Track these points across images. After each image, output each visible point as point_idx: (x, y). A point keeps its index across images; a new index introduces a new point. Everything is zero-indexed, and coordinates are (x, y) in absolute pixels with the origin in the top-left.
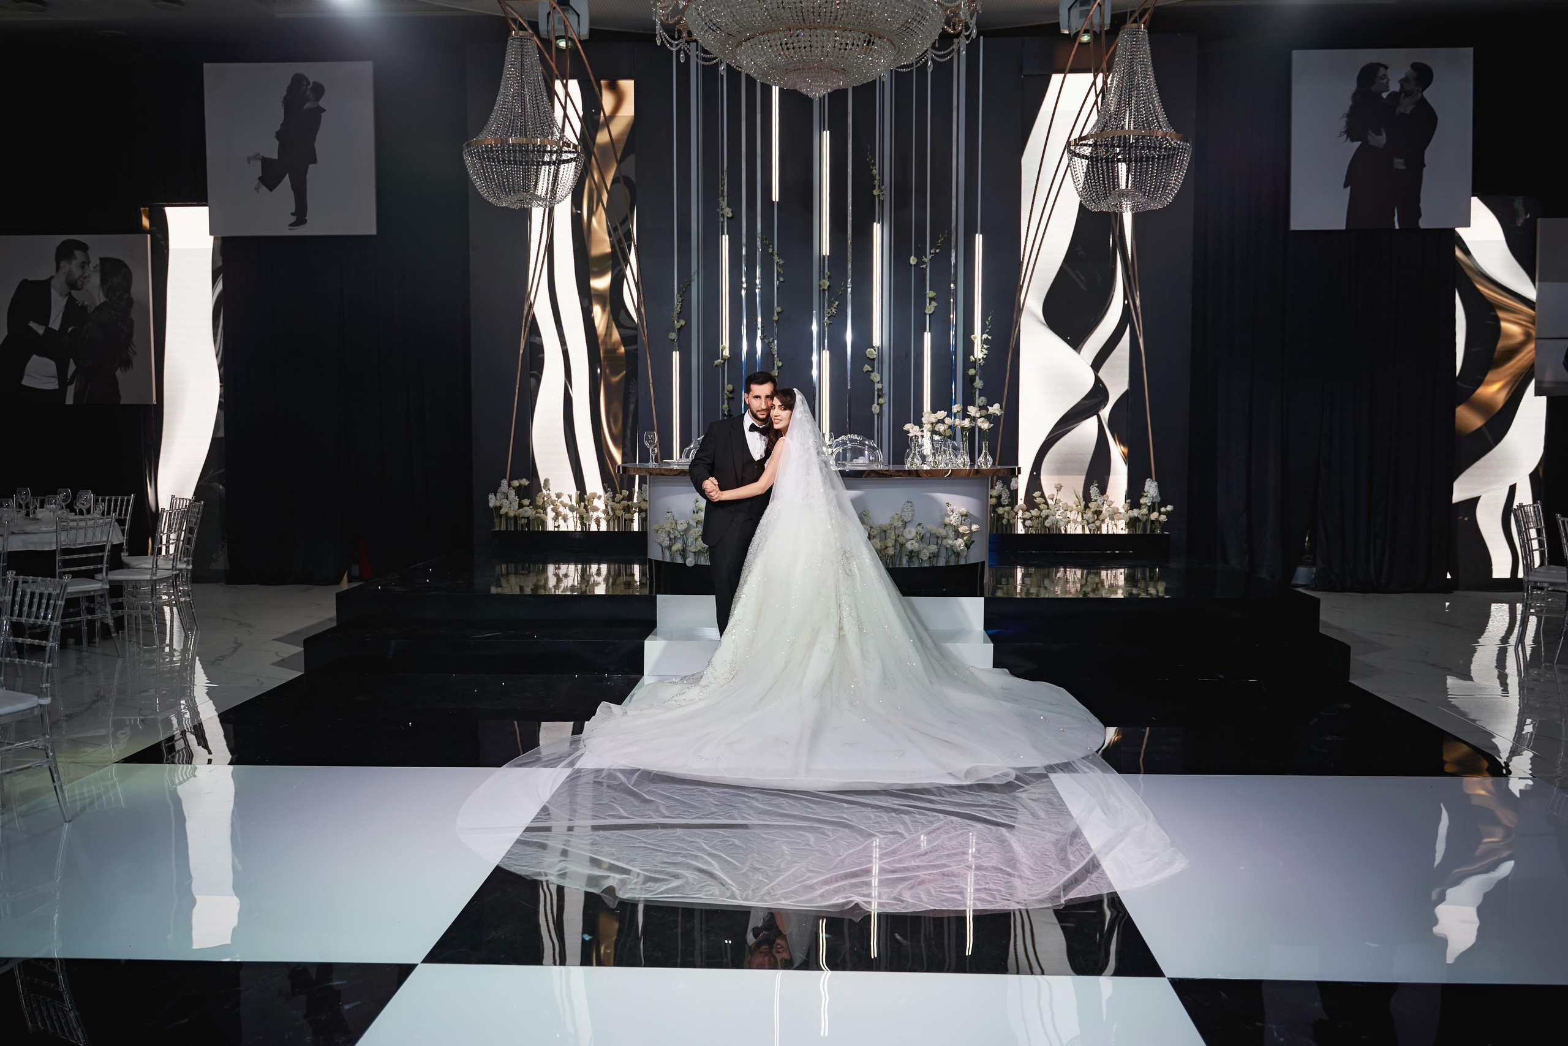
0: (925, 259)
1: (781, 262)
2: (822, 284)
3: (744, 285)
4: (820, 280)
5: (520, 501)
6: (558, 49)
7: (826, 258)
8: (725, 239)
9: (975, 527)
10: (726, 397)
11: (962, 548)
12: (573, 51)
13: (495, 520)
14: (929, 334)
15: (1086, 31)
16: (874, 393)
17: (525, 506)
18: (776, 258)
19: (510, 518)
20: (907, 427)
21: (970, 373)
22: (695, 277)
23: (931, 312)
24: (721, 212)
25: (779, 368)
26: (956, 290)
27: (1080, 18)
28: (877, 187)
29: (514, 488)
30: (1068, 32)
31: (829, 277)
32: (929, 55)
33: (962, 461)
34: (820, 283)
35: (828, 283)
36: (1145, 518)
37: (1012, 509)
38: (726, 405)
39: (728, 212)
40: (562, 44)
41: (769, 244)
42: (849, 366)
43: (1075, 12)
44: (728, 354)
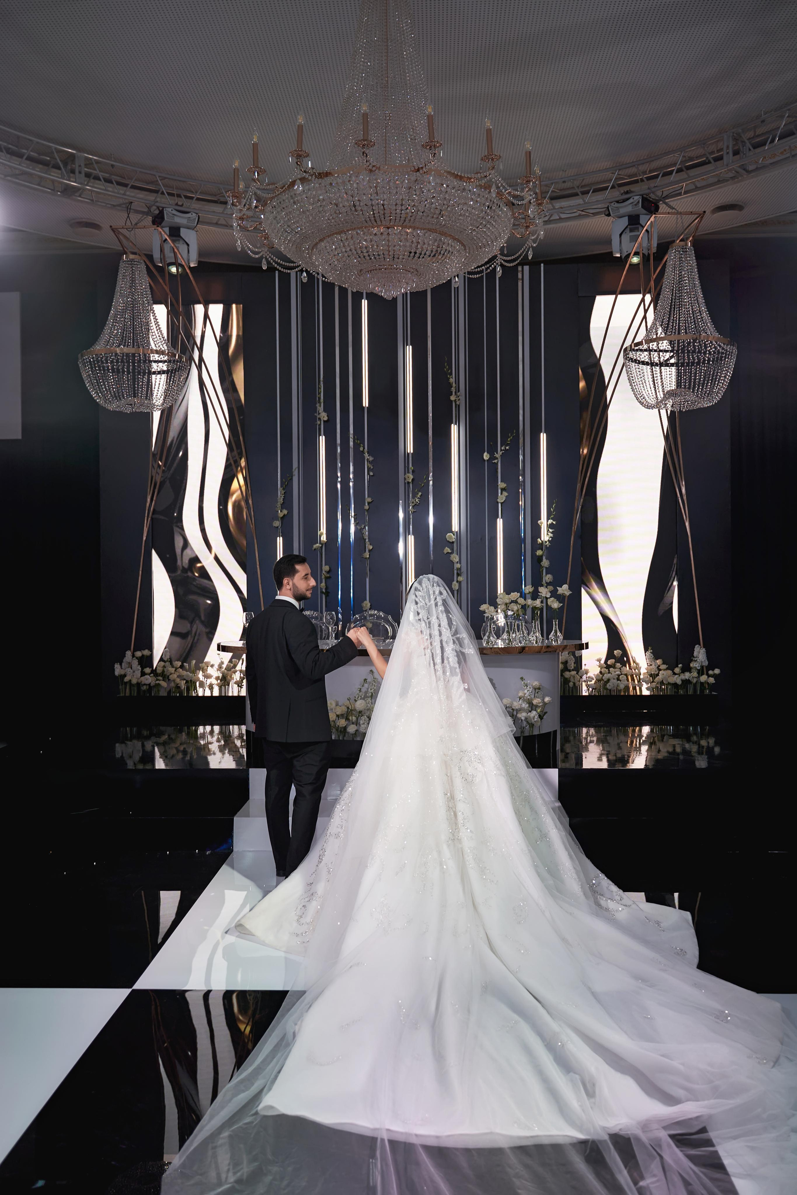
0: (496, 455)
1: (371, 459)
2: (406, 478)
3: (339, 480)
4: (405, 474)
5: (142, 669)
6: (171, 274)
7: (410, 456)
8: (322, 440)
9: (547, 699)
10: (323, 577)
11: (535, 720)
12: (183, 276)
13: (120, 687)
14: (501, 520)
15: (636, 254)
16: (453, 571)
17: (146, 674)
18: (366, 455)
19: (133, 685)
20: (483, 607)
21: (538, 554)
22: (296, 473)
23: (502, 501)
24: (318, 416)
25: (370, 551)
26: (524, 481)
27: (630, 242)
28: (454, 393)
29: (137, 658)
30: (619, 256)
31: (413, 471)
32: (499, 261)
33: (535, 638)
34: (406, 476)
35: (411, 477)
36: (695, 681)
37: (577, 673)
38: (323, 584)
39: (324, 416)
40: (174, 270)
41: (360, 443)
42: (431, 548)
43: (626, 237)
44: (325, 539)
